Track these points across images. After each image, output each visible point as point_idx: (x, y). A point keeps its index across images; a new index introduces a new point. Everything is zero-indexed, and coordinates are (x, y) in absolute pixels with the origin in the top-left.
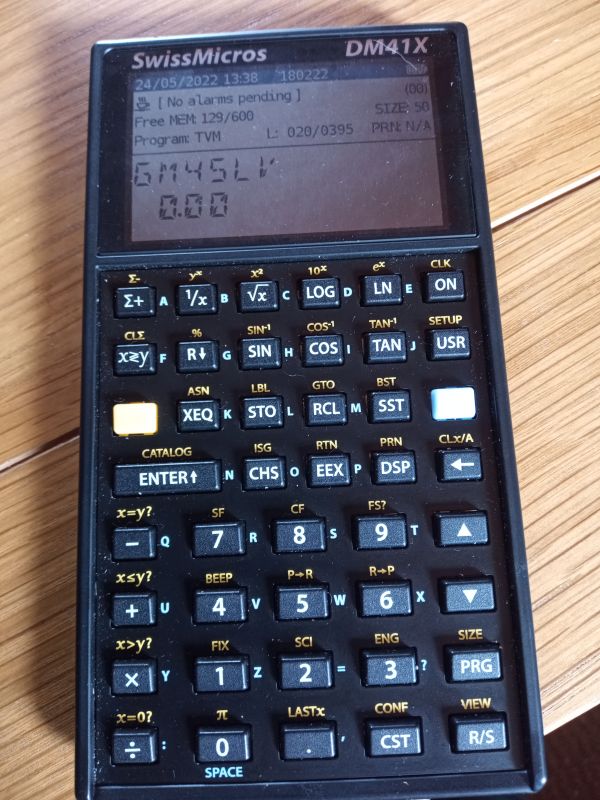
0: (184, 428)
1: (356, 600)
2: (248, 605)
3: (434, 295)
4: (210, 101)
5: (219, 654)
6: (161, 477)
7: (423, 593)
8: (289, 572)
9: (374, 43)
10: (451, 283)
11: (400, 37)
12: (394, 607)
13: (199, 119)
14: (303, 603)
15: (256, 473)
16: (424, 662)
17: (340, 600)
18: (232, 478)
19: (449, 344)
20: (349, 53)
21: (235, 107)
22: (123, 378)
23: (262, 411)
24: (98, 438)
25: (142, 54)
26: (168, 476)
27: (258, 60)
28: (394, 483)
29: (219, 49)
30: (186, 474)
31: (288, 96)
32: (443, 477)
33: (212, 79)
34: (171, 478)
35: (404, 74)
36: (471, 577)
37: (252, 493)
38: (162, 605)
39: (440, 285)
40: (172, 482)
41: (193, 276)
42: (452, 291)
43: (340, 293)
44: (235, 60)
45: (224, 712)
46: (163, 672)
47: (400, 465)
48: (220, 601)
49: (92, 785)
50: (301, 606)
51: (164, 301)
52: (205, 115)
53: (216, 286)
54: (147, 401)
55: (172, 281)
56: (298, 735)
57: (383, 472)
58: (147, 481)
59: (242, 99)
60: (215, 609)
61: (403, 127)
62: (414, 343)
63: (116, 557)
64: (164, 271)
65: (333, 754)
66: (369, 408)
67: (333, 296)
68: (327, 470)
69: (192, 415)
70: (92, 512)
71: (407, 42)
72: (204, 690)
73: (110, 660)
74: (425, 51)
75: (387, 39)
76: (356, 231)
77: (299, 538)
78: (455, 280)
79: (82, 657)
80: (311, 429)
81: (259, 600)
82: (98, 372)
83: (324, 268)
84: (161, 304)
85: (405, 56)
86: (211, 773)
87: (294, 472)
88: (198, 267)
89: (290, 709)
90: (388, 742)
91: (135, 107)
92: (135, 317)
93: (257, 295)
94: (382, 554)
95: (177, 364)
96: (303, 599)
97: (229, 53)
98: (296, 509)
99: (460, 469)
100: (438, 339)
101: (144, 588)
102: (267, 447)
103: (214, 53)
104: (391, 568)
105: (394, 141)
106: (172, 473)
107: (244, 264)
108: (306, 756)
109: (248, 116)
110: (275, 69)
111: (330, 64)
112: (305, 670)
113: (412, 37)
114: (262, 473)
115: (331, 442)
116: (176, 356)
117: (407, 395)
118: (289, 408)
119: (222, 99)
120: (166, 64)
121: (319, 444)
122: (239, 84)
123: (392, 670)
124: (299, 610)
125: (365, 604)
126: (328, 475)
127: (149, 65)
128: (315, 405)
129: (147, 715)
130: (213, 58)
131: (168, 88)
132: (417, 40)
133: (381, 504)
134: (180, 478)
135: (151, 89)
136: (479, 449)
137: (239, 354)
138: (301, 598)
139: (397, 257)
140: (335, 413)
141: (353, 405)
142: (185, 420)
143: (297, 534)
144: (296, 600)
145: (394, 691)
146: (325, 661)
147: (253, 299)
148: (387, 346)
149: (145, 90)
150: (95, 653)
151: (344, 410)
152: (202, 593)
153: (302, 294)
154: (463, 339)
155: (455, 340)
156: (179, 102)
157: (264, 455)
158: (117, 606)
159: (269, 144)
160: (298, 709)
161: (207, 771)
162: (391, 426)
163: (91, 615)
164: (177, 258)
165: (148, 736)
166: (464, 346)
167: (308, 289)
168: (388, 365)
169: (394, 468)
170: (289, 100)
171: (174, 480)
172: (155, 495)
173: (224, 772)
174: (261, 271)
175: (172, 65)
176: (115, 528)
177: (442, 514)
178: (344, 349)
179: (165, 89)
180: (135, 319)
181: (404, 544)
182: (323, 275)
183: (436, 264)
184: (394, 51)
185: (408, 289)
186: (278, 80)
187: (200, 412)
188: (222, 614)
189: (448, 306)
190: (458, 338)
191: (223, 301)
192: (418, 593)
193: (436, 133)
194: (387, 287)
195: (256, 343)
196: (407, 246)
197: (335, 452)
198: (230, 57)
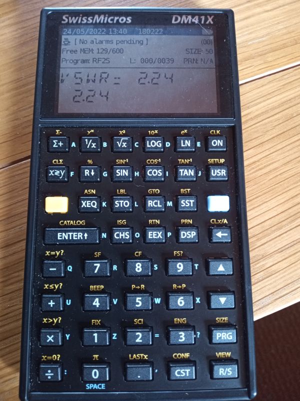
0: (82, 210)
1: (166, 301)
2: (111, 302)
3: (212, 148)
4: (101, 42)
5: (95, 327)
6: (69, 235)
7: (199, 298)
8: (133, 286)
9: (187, 17)
10: (220, 143)
11: (200, 15)
12: (184, 305)
13: (95, 51)
14: (139, 302)
15: (118, 235)
16: (199, 333)
17: (158, 301)
18: (105, 237)
19: (217, 173)
20: (173, 22)
21: (114, 46)
22: (51, 184)
23: (122, 203)
24: (37, 213)
25: (67, 16)
26: (72, 235)
27: (127, 22)
28: (187, 243)
29: (107, 15)
30: (82, 234)
31: (141, 42)
32: (212, 240)
33: (103, 31)
34: (74, 236)
35: (201, 34)
36: (224, 291)
37: (115, 245)
38: (67, 301)
39: (215, 143)
40: (74, 238)
41: (89, 132)
42: (220, 147)
43: (164, 145)
44: (115, 22)
45: (97, 356)
46: (66, 335)
47: (190, 234)
48: (97, 300)
49: (28, 392)
50: (138, 304)
51: (73, 144)
52: (98, 49)
53: (101, 138)
54: (63, 196)
55: (78, 134)
56: (134, 369)
57: (182, 237)
58: (61, 237)
59: (118, 42)
60: (94, 304)
61: (199, 61)
62: (200, 172)
63: (45, 276)
64: (74, 129)
65: (151, 378)
66: (176, 204)
67: (160, 146)
68: (154, 235)
69: (86, 204)
70: (33, 252)
71: (203, 18)
72: (87, 345)
73: (39, 328)
74: (212, 23)
75: (193, 15)
76: (173, 114)
77: (138, 269)
78: (222, 141)
79: (25, 326)
80: (147, 213)
81: (117, 300)
82: (38, 180)
83: (156, 132)
84: (72, 146)
85: (202, 25)
86: (89, 386)
87: (137, 235)
88: (92, 128)
89: (130, 355)
90: (179, 373)
91: (63, 43)
93: (122, 144)
94: (180, 278)
95: (79, 177)
96: (139, 300)
97: (112, 18)
98: (137, 254)
99: (220, 237)
100: (212, 171)
101: (58, 292)
102: (124, 222)
103: (104, 17)
104: (184, 286)
105: (195, 68)
106: (74, 234)
107: (116, 127)
108: (137, 379)
109: (121, 51)
110: (135, 27)
111: (164, 26)
112: (138, 336)
113: (206, 15)
114: (121, 235)
115: (156, 221)
116: (79, 173)
117: (195, 199)
118: (136, 203)
119: (107, 42)
120: (79, 22)
121: (150, 221)
122: (117, 34)
123: (182, 337)
124: (137, 306)
125: (170, 303)
126: (154, 237)
127: (70, 22)
128: (149, 201)
129: (57, 357)
130: (104, 20)
131: (80, 34)
132: (208, 17)
133: (180, 253)
134: (79, 236)
135: (71, 34)
136: (230, 227)
137: (112, 174)
138: (138, 299)
139: (194, 128)
140: (159, 206)
141: (168, 202)
142: (82, 206)
143: (137, 267)
144: (135, 300)
145: (183, 347)
146: (149, 331)
147: (119, 146)
148: (187, 173)
149: (68, 34)
150: (32, 324)
151: (163, 205)
152: (88, 295)
153: (145, 144)
154: (225, 171)
155: (221, 172)
156: (86, 42)
157: (122, 226)
158: (44, 301)
159: (131, 66)
160: (135, 355)
161: (87, 385)
162: (187, 214)
163: (30, 305)
164: (81, 123)
165: (58, 368)
166: (225, 175)
167: (148, 142)
168: (187, 183)
169: (188, 235)
170: (142, 44)
171: (76, 237)
172: (68, 245)
173: (95, 386)
174: (124, 132)
175: (83, 22)
176: (44, 260)
177: (211, 259)
178: (165, 174)
179: (79, 35)
180: (58, 153)
181: (191, 274)
182: (156, 135)
183: (213, 132)
184: (197, 22)
185: (199, 144)
186: (137, 33)
187: (90, 203)
188: (98, 306)
189: (218, 154)
190: (222, 170)
191: (104, 146)
192: (197, 298)
193: (215, 66)
194: (188, 143)
195: (121, 169)
196: (198, 123)
197: (158, 226)
198: (112, 20)
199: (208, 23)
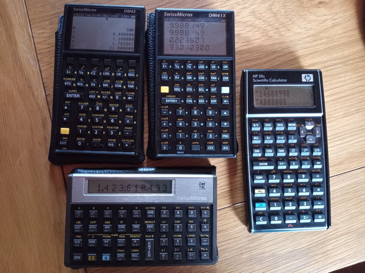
0: (174, 92)
1: (205, 124)
3: (223, 69)
6: (170, 101)
7: (217, 124)
8: (193, 119)
10: (226, 67)
11: (220, 13)
12: (212, 126)
15: (188, 101)
16: (217, 135)
17: (202, 124)
18: (183, 102)
19: (225, 79)
20: (209, 16)
22: (163, 81)
23: (189, 89)
24: (158, 93)
25: (166, 12)
27: (191, 16)
28: (213, 104)
30: (175, 100)
32: (222, 103)
34: (172, 101)
35: (221, 22)
36: (226, 121)
37: (187, 105)
38: (170, 124)
39: (225, 67)
41: (176, 62)
42: (226, 68)
43: (205, 67)
44: (186, 16)
45: (181, 142)
46: (170, 135)
48: (181, 123)
50: (195, 125)
51: (170, 67)
53: (181, 64)
54: (167, 86)
55: (172, 63)
57: (211, 102)
58: (167, 101)
60: (180, 125)
62: (219, 78)
63: (161, 115)
64: (171, 60)
65: (200, 150)
68: (201, 101)
71: (222, 14)
72: (177, 138)
73: (160, 133)
74: (225, 17)
76: (209, 55)
80: (198, 93)
81: (187, 124)
82: (158, 80)
83: (202, 62)
86: (178, 152)
87: (195, 101)
88: (177, 60)
89: (192, 142)
90: (209, 148)
92: (165, 69)
93: (189, 66)
94: (210, 117)
95: (173, 79)
98: (195, 108)
99: (225, 102)
100: (223, 78)
101: (166, 120)
102: (190, 96)
103: (181, 14)
104: (212, 119)
107: (186, 60)
108: (195, 150)
110: (194, 19)
111: (205, 18)
112: (195, 135)
114: (189, 101)
115: (202, 96)
117: (217, 88)
118: (194, 89)
120: (171, 15)
121: (200, 96)
122: (186, 21)
123: (211, 136)
125: (207, 125)
127: (168, 15)
128: (199, 89)
129: (167, 142)
132: (224, 14)
133: (211, 108)
136: (229, 98)
137: (185, 78)
138: (195, 123)
139: (217, 61)
140: (203, 90)
142: (175, 90)
143: (195, 112)
145: (211, 140)
146: (199, 134)
148: (214, 78)
151: (205, 90)
152: (177, 122)
157: (189, 98)
158: (162, 123)
160: (194, 142)
162: (213, 94)
163: (157, 125)
164: (174, 58)
165: (167, 146)
166: (228, 79)
167: (199, 66)
168: (213, 82)
169: (214, 101)
172: (170, 105)
173: (180, 152)
174: (190, 62)
176: (161, 109)
177: (222, 110)
178: (205, 78)
180: (164, 70)
181: (214, 115)
182: (202, 63)
183: (224, 63)
185: (218, 67)
187: (177, 89)
189: (226, 71)
190: (227, 77)
191: (182, 67)
194: (214, 67)
195: (189, 76)
196: (219, 59)
197: (202, 98)
198: (185, 15)
199: (223, 17)
